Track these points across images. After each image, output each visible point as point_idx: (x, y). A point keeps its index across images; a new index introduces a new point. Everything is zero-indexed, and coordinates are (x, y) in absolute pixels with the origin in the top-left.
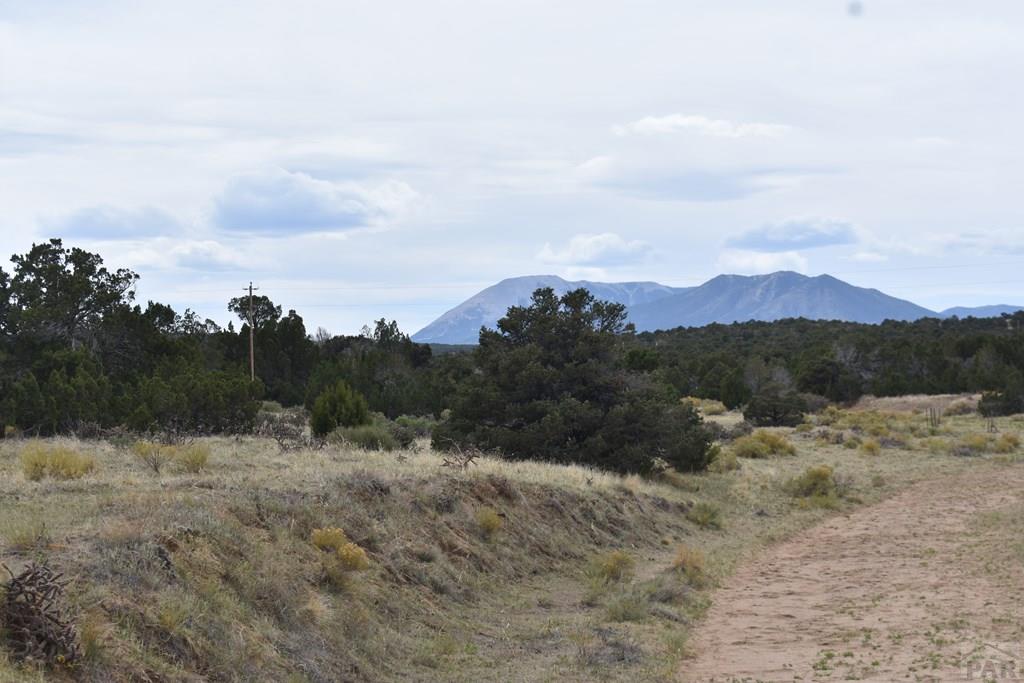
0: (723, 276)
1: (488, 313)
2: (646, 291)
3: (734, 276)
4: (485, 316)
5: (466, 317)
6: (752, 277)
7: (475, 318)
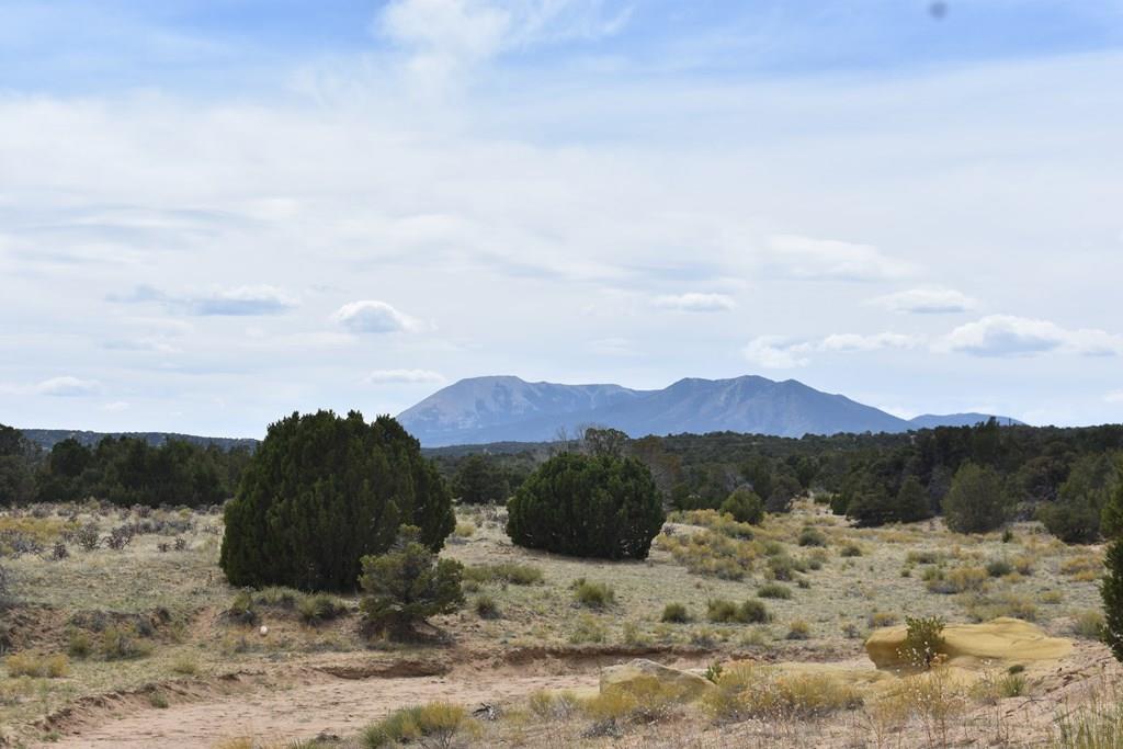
0: (687, 379)
1: (444, 415)
2: (609, 393)
3: (699, 380)
4: (441, 417)
5: (422, 418)
6: (717, 381)
7: (431, 419)
